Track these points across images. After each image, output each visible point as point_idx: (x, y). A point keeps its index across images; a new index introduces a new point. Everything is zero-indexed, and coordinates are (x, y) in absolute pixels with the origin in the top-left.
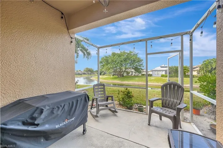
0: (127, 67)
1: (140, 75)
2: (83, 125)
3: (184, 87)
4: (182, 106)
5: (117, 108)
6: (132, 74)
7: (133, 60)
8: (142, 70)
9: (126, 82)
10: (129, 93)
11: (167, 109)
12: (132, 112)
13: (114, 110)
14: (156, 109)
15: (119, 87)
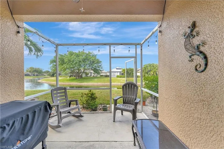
0: (86, 68)
1: (99, 76)
2: (41, 142)
3: (137, 85)
4: (137, 100)
5: (83, 112)
6: (91, 75)
7: (92, 61)
8: (101, 71)
9: (85, 84)
10: (92, 94)
11: (127, 105)
12: (97, 113)
13: (80, 114)
14: (119, 106)
15: (80, 89)
